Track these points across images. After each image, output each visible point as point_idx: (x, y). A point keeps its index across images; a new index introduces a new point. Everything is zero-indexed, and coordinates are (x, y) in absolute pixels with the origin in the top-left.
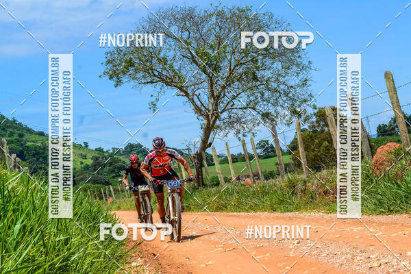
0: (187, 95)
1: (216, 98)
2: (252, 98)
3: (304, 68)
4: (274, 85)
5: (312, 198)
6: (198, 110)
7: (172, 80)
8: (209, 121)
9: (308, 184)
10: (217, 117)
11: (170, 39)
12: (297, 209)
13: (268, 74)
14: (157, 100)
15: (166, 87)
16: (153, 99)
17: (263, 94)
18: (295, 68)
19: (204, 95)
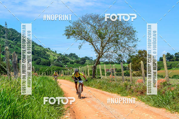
0: (93, 45)
1: (103, 48)
2: (115, 49)
3: (135, 40)
4: (124, 45)
5: (132, 92)
6: (96, 50)
7: (88, 39)
8: (100, 55)
9: (132, 86)
10: (102, 54)
11: (89, 25)
12: (127, 95)
13: (122, 41)
14: (82, 45)
15: (85, 41)
16: (80, 44)
17: (119, 48)
18: (132, 40)
19: (99, 45)
